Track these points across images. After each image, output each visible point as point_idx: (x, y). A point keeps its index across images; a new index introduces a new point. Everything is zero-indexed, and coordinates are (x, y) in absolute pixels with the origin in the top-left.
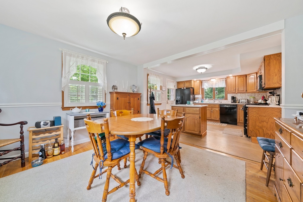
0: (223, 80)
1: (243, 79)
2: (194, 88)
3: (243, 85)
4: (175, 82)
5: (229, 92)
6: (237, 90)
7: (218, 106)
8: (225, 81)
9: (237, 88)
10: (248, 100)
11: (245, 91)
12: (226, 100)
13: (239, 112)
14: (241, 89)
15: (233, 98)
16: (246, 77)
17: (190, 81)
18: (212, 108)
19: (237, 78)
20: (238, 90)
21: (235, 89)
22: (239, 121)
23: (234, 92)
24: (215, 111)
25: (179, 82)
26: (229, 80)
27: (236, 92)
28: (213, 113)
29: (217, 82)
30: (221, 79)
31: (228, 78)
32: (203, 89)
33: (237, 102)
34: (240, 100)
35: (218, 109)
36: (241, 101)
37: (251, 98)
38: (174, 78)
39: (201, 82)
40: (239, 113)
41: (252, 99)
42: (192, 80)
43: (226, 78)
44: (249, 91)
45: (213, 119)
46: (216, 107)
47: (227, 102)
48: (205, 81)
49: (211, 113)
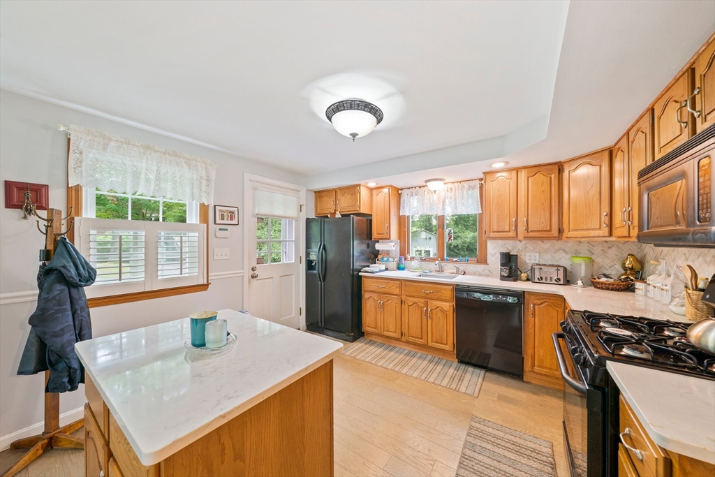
0: (470, 188)
1: (546, 180)
2: (371, 215)
3: (547, 205)
4: (303, 194)
5: (492, 235)
6: (521, 228)
7: (448, 293)
8: (477, 192)
9: (522, 220)
10: (565, 269)
11: (555, 232)
12: (483, 266)
13: (531, 325)
14: (538, 222)
15: (509, 261)
16: (560, 171)
17: (353, 190)
18: (428, 298)
19: (523, 175)
20: (527, 229)
21: (517, 221)
22: (533, 365)
23: (512, 234)
24: (440, 314)
25: (319, 192)
26: (491, 187)
27: (521, 236)
28: (432, 319)
29: (449, 193)
30: (466, 184)
31: (489, 177)
32: (402, 221)
33: (524, 276)
34: (532, 270)
35: (448, 306)
36: (537, 276)
37: (577, 260)
38: (295, 175)
39: (398, 193)
40: (531, 331)
41: (583, 267)
42: (359, 185)
43: (481, 180)
44: (571, 234)
45: (430, 344)
46: (443, 298)
47: (486, 272)
48: (409, 188)
49: (424, 321)
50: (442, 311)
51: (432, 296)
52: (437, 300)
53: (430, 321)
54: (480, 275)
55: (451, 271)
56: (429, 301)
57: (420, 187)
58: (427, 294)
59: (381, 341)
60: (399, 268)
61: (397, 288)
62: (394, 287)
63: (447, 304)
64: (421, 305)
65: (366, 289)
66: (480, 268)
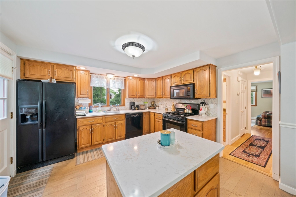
2: (76, 84)
5: (131, 96)
9: (138, 92)
11: (144, 96)
16: (145, 81)
20: (139, 95)
23: (136, 96)
24: (120, 126)
25: (29, 60)
27: (138, 97)
32: (91, 89)
36: (140, 108)
40: (144, 122)
42: (75, 67)
44: (148, 97)
45: (117, 139)
46: (121, 119)
47: (125, 109)
48: (95, 74)
49: (114, 130)
50: (121, 124)
51: (118, 119)
52: (119, 121)
53: (116, 130)
54: (123, 110)
55: (114, 110)
56: (116, 122)
57: (101, 75)
58: (115, 119)
59: (89, 149)
60: (90, 112)
61: (101, 120)
62: (100, 120)
63: (123, 121)
64: (113, 124)
65: (80, 125)
66: (123, 107)
